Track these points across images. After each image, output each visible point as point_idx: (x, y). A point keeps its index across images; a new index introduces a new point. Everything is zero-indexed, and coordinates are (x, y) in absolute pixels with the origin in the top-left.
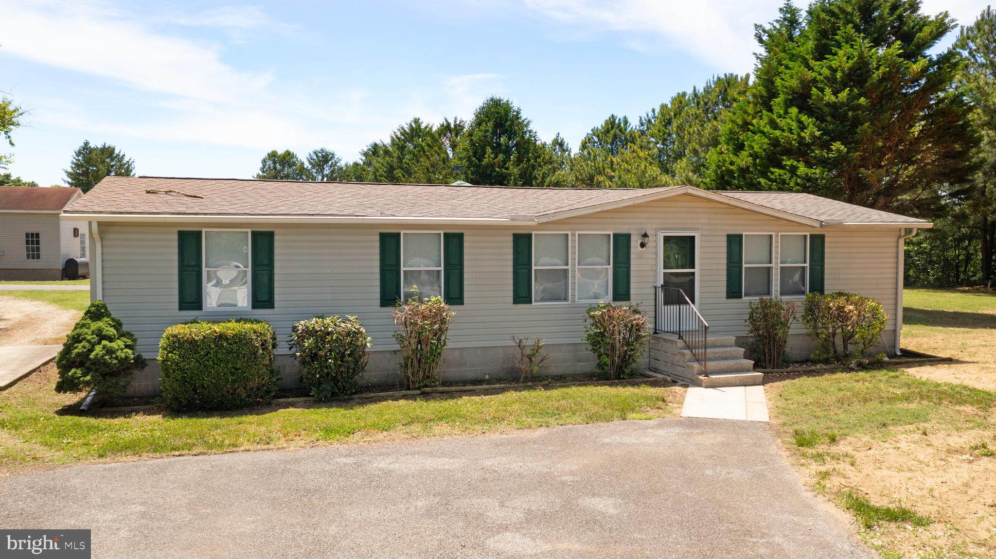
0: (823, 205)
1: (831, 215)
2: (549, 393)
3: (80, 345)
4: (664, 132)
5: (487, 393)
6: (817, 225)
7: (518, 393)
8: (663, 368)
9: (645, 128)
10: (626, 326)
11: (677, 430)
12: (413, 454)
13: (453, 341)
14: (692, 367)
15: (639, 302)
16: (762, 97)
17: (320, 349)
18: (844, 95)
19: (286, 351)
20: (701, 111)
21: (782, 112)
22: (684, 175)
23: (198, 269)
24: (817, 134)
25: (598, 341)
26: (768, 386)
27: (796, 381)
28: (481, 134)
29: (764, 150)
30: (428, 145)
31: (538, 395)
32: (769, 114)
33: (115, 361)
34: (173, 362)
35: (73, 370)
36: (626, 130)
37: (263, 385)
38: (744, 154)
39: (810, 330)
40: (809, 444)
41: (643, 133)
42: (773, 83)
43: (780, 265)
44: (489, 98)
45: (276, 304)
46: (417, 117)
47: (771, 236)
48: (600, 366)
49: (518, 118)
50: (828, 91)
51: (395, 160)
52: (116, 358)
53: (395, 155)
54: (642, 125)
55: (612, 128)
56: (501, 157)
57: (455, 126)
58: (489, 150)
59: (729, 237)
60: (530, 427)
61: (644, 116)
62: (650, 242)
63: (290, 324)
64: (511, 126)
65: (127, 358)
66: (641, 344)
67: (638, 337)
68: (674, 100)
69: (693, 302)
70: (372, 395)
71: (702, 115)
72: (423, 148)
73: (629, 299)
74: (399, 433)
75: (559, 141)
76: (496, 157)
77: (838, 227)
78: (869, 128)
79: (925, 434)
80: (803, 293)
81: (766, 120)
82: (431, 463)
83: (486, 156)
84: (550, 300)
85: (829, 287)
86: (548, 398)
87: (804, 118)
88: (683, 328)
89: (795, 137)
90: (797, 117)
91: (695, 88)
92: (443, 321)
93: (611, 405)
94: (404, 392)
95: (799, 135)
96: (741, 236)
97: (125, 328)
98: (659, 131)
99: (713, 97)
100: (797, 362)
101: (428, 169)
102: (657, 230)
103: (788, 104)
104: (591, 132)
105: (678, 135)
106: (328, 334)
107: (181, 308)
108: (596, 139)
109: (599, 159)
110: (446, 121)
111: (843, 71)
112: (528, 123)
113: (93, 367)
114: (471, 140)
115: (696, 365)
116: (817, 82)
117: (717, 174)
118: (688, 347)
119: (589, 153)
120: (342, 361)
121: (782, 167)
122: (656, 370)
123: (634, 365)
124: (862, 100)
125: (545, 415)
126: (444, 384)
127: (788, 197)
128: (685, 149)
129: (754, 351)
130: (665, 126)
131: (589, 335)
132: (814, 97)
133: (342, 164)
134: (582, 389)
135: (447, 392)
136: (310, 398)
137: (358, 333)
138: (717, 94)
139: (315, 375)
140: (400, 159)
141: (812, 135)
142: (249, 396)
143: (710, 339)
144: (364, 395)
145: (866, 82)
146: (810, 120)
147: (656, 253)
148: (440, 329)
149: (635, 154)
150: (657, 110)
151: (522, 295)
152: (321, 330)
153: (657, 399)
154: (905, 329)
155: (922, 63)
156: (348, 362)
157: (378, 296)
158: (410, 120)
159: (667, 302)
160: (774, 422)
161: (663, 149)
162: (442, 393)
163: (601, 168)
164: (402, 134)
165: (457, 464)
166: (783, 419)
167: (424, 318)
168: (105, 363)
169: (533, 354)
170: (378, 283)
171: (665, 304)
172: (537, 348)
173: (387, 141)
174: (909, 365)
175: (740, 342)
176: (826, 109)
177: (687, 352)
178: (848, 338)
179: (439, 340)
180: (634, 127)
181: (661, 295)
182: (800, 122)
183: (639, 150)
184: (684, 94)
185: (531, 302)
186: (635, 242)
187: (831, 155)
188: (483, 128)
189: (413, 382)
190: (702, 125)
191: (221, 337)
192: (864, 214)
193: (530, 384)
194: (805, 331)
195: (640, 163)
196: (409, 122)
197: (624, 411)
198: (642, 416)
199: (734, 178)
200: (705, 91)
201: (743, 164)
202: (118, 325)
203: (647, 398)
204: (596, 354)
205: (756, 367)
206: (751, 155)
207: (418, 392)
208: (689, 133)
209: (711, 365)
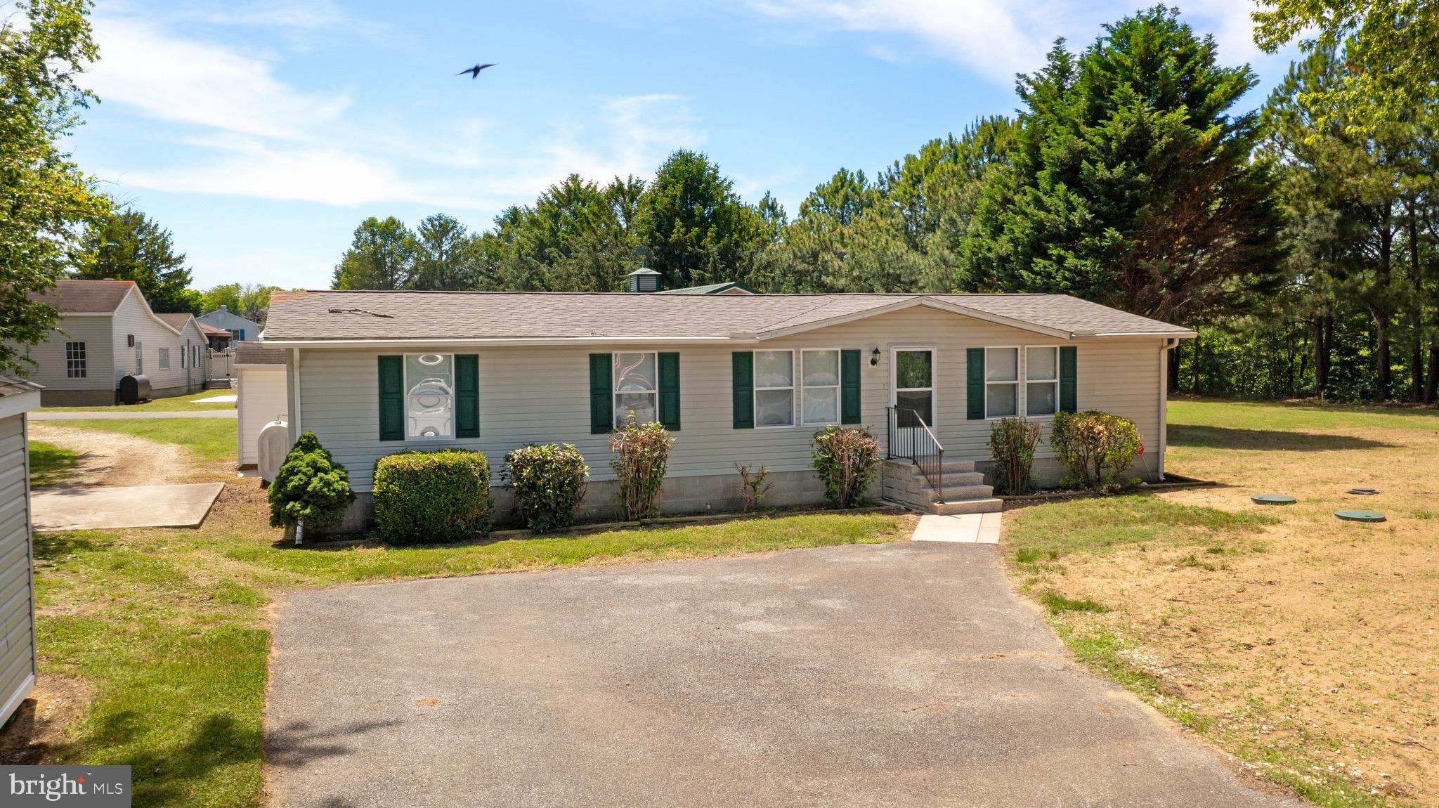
0: (1082, 311)
1: (1085, 324)
2: (775, 521)
3: (296, 478)
4: (911, 193)
5: (710, 522)
6: (1067, 337)
7: (743, 522)
8: (897, 496)
9: (887, 188)
10: (856, 450)
11: (905, 551)
12: (653, 573)
13: (672, 470)
14: (927, 494)
15: (870, 425)
16: (1026, 166)
17: (539, 479)
18: (1119, 170)
19: (498, 482)
20: (959, 167)
21: (1048, 188)
22: (937, 253)
23: (399, 396)
24: (1089, 217)
25: (825, 467)
26: (1006, 513)
27: (1040, 507)
28: (666, 200)
29: (1027, 235)
30: (594, 214)
31: (765, 523)
32: (1033, 190)
33: (333, 494)
34: (394, 493)
35: (291, 504)
36: (861, 189)
37: (482, 517)
38: (1004, 238)
39: (1059, 454)
40: (1030, 560)
41: (883, 195)
42: (1038, 149)
43: (1027, 381)
44: (676, 150)
45: (481, 432)
46: (575, 173)
47: (1016, 349)
48: (828, 494)
49: (716, 178)
50: (1101, 166)
51: (547, 233)
52: (334, 490)
53: (546, 225)
54: (882, 183)
55: (842, 186)
56: (695, 231)
57: (630, 187)
58: (678, 223)
59: (970, 351)
60: (760, 550)
61: (884, 171)
62: (882, 358)
63: (503, 454)
64: (706, 189)
65: (343, 490)
66: (872, 470)
67: (869, 463)
68: (925, 149)
69: (929, 423)
70: (590, 527)
71: (962, 172)
72: (586, 217)
73: (859, 422)
74: (632, 557)
75: (770, 203)
76: (688, 231)
77: (1090, 339)
78: (1150, 209)
79: (1143, 550)
80: (1053, 411)
81: (1029, 198)
82: (670, 579)
83: (675, 230)
84: (772, 423)
85: (1082, 404)
86: (775, 527)
87: (1073, 198)
88: (918, 453)
89: (1063, 220)
90: (1065, 195)
91: (950, 136)
92: (663, 448)
93: (841, 532)
94: (622, 523)
95: (1067, 218)
96: (982, 350)
97: (334, 459)
98: (905, 193)
99: (974, 148)
100: (1045, 489)
101: (594, 246)
102: (890, 345)
103: (1055, 178)
104: (815, 191)
105: (930, 198)
106: (547, 462)
107: (382, 439)
108: (821, 201)
109: (826, 229)
110: (618, 181)
111: (1119, 140)
112: (729, 185)
113: (312, 500)
114: (654, 209)
115: (931, 492)
116: (1089, 152)
117: (972, 263)
118: (923, 473)
119: (811, 221)
120: (560, 491)
121: (1048, 257)
122: (889, 499)
123: (865, 494)
124: (1141, 177)
125: (774, 541)
126: (663, 515)
127: (1043, 301)
128: (939, 217)
129: (998, 477)
130: (914, 185)
131: (816, 461)
132: (1085, 172)
133: (468, 234)
134: (810, 517)
135: (668, 523)
136: (527, 531)
137: (573, 463)
138: (980, 144)
139: (534, 504)
140: (554, 232)
141: (1083, 220)
142: (467, 528)
143: (946, 464)
144: (582, 527)
145: (1146, 154)
146: (1081, 200)
147: (889, 371)
148: (660, 457)
149: (872, 224)
150: (902, 163)
151: (743, 419)
152: (539, 459)
153: (889, 526)
154: (1170, 451)
155: (1214, 130)
156: (566, 492)
157: (589, 422)
158: (565, 177)
159: (901, 424)
160: (1003, 543)
161: (911, 217)
162: (663, 524)
163: (828, 242)
164: (554, 196)
165: (696, 579)
166: (1013, 540)
167: (644, 445)
168: (324, 496)
169: (758, 483)
170: (588, 408)
171: (899, 426)
172: (762, 476)
173: (533, 205)
174: (1164, 489)
175: (979, 467)
176: (1099, 187)
177: (922, 478)
178: (1099, 461)
179: (659, 467)
180: (872, 185)
181: (895, 417)
182: (1068, 202)
183: (878, 218)
184: (939, 142)
185: (752, 427)
186: (865, 359)
187: (1103, 243)
188: (670, 191)
189: (632, 513)
190: (961, 186)
191: (441, 467)
192: (1123, 322)
193: (754, 514)
194: (1053, 455)
195: (880, 236)
196: (564, 180)
197: (853, 536)
198: (871, 540)
199: (992, 267)
200: (964, 140)
201: (1003, 252)
202: (328, 457)
203: (877, 525)
204: (824, 481)
205: (997, 493)
206: (1012, 240)
207: (638, 523)
208: (944, 197)
209: (946, 491)
